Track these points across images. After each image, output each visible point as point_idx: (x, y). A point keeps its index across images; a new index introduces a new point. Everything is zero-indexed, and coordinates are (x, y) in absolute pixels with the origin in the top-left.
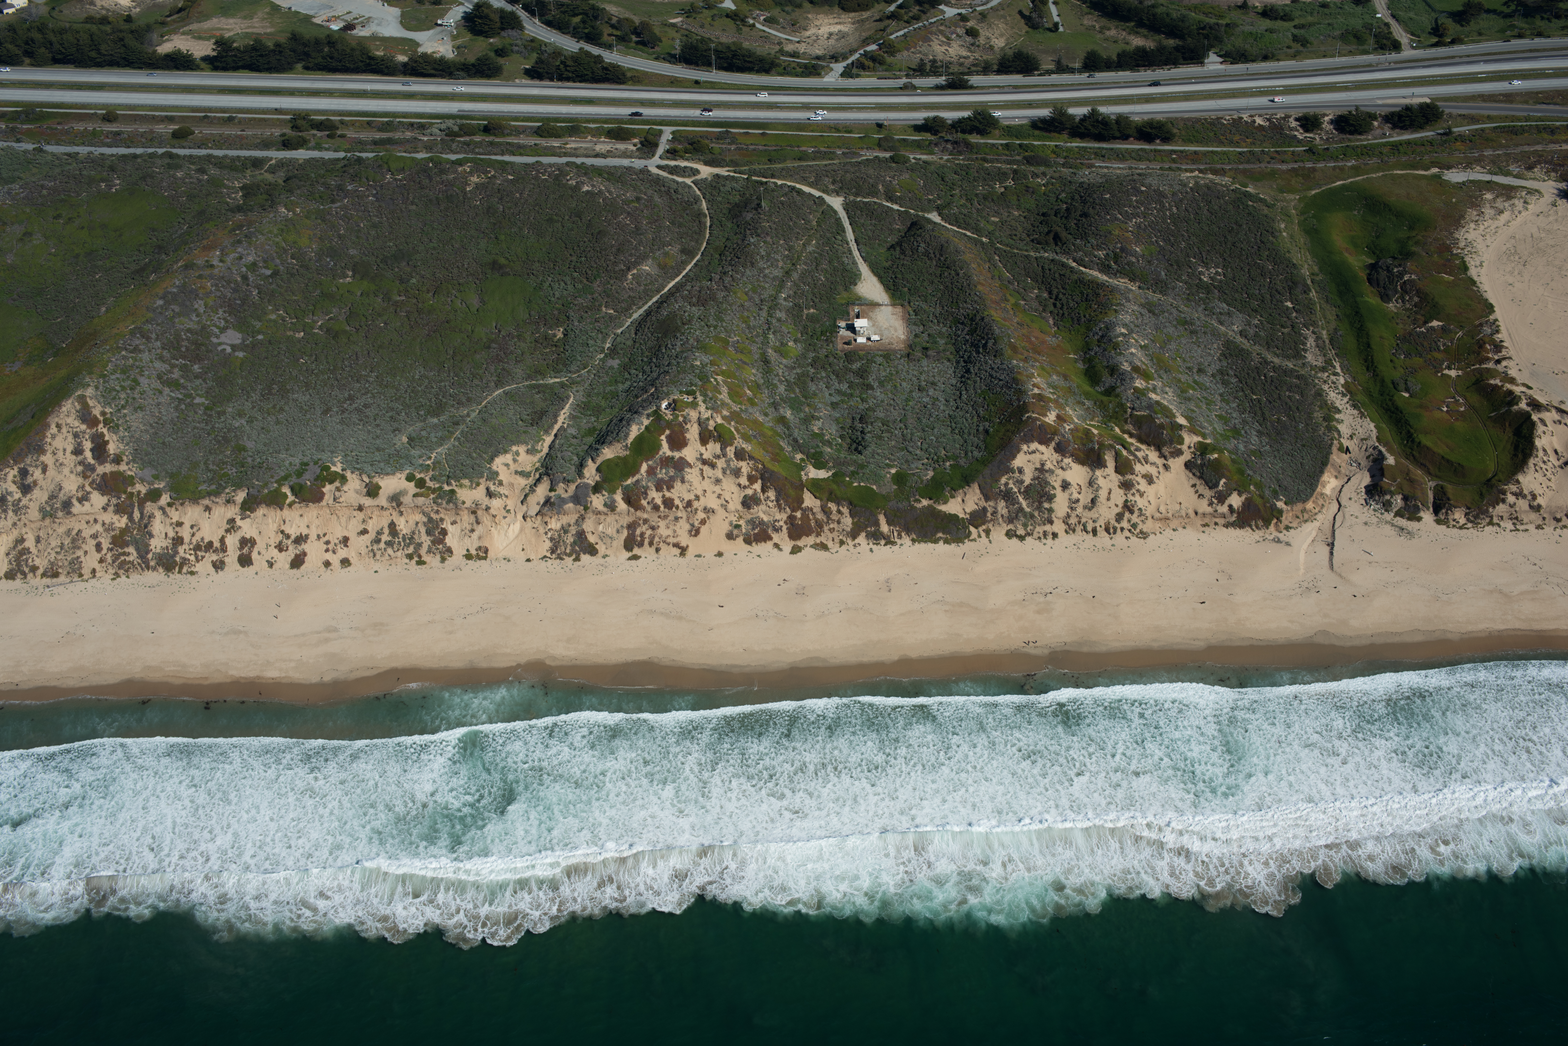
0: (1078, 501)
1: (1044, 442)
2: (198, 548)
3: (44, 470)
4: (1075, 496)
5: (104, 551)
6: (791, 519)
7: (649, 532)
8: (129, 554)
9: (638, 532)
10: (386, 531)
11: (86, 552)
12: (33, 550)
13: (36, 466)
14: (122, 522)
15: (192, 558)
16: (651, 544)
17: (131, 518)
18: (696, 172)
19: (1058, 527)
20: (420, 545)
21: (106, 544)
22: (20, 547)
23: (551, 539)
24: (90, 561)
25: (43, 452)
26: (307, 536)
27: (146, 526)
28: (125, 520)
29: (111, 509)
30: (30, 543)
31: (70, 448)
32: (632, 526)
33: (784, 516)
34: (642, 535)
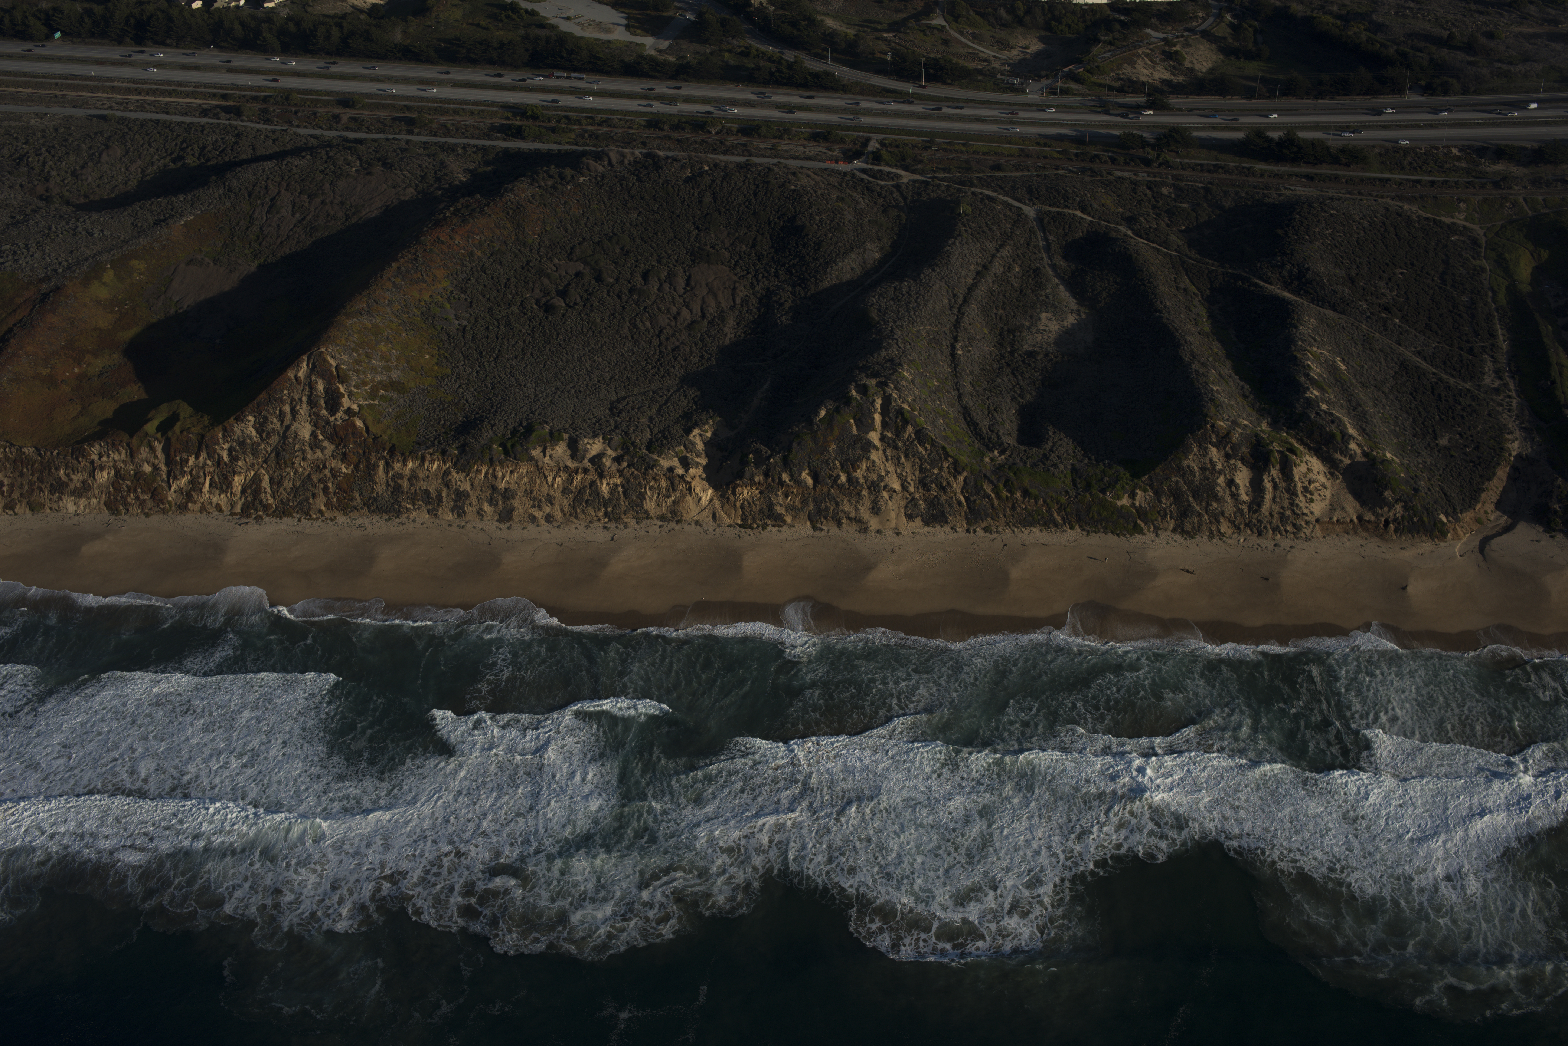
0: (1244, 502)
1: (1217, 444)
2: (414, 497)
3: (281, 418)
4: (1242, 497)
5: (331, 496)
7: (832, 507)
8: (353, 499)
9: (823, 506)
10: (588, 490)
11: (314, 496)
12: (268, 490)
13: (275, 414)
14: (348, 470)
15: (410, 506)
16: (834, 518)
17: (356, 467)
18: (896, 177)
19: (1224, 526)
20: (617, 506)
21: (332, 489)
22: (255, 486)
23: (741, 508)
24: (319, 502)
26: (516, 491)
27: (370, 474)
28: (351, 468)
29: (339, 457)
30: (266, 483)
31: (305, 399)
32: (817, 501)
34: (827, 509)
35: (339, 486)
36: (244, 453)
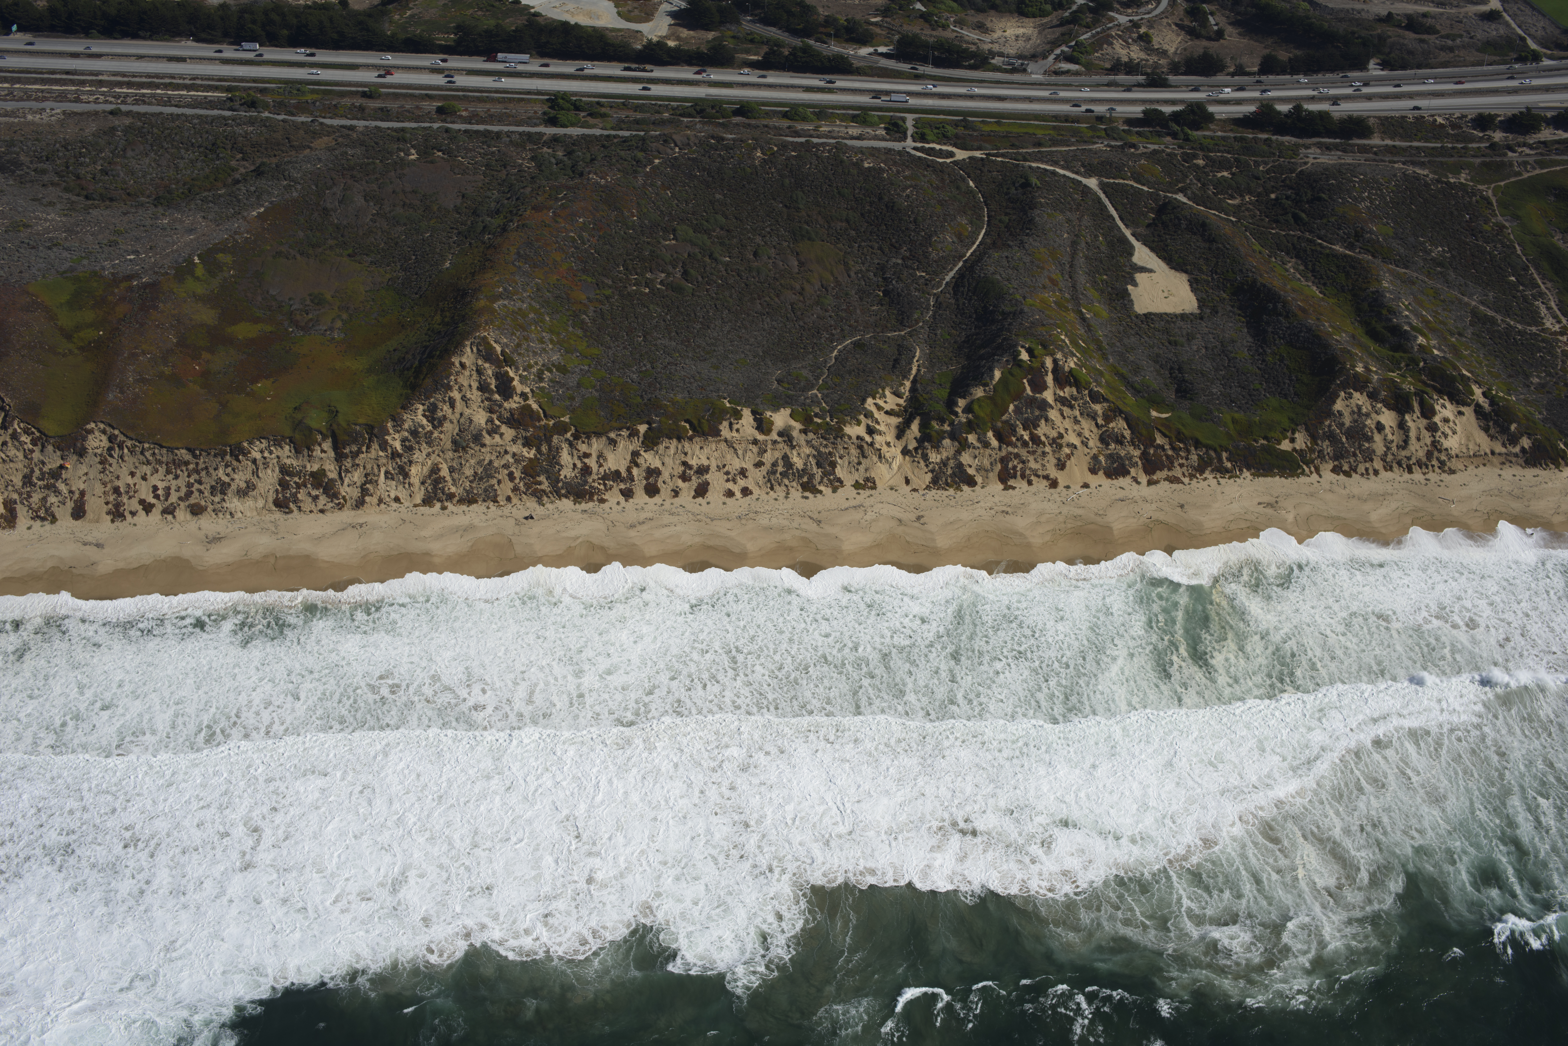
0: (1393, 441)
1: (1360, 389)
2: (605, 477)
3: (452, 405)
4: (1390, 437)
5: (517, 481)
6: (1144, 456)
7: (1020, 466)
8: (540, 483)
9: (1010, 465)
10: (781, 463)
11: (499, 482)
12: (448, 478)
13: (445, 402)
14: (531, 454)
15: (602, 487)
16: (1023, 476)
17: (539, 450)
18: (951, 155)
19: (1378, 464)
20: (812, 476)
21: (517, 474)
22: (435, 476)
23: (932, 471)
24: (506, 489)
25: (450, 388)
26: (708, 467)
27: (554, 458)
28: (533, 451)
29: (519, 442)
30: (445, 472)
31: (475, 385)
32: (1004, 461)
33: (1137, 453)
34: (1015, 467)
35: (525, 471)
36: (418, 443)
